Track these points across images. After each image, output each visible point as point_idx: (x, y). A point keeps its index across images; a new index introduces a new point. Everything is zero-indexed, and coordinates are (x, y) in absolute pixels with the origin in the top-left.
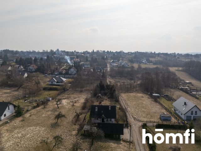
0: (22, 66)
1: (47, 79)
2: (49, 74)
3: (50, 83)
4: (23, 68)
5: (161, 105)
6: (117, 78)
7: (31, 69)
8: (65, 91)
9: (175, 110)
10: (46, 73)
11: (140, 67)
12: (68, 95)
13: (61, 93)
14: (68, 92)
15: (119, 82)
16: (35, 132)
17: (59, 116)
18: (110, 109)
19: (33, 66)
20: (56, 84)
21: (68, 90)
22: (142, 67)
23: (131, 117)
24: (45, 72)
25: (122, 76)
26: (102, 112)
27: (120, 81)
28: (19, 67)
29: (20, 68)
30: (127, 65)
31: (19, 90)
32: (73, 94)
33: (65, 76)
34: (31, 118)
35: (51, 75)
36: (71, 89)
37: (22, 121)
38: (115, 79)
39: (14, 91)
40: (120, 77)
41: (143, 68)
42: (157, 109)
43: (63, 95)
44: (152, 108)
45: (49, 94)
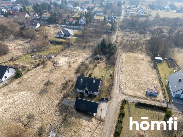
0: (36, 14)
1: (57, 30)
2: (60, 24)
3: (58, 36)
4: (38, 15)
5: (158, 72)
6: (127, 30)
7: (45, 18)
8: (69, 46)
9: (169, 83)
10: (58, 23)
11: (157, 17)
12: (71, 51)
13: (66, 48)
14: (72, 48)
15: (128, 36)
16: (24, 98)
17: (48, 84)
18: (94, 82)
19: (46, 14)
20: (63, 37)
21: (72, 45)
22: (160, 16)
23: (118, 87)
24: (57, 21)
25: (133, 29)
26: (87, 84)
27: (129, 34)
28: (34, 14)
29: (35, 16)
30: (144, 13)
31: (31, 41)
32: (76, 50)
33: (74, 27)
34: (27, 80)
35: (61, 26)
36: (75, 44)
37: (19, 83)
38: (124, 32)
39: (26, 43)
40: (131, 29)
41: (161, 19)
42: (150, 79)
43: (67, 51)
44: (145, 76)
45: (54, 49)
